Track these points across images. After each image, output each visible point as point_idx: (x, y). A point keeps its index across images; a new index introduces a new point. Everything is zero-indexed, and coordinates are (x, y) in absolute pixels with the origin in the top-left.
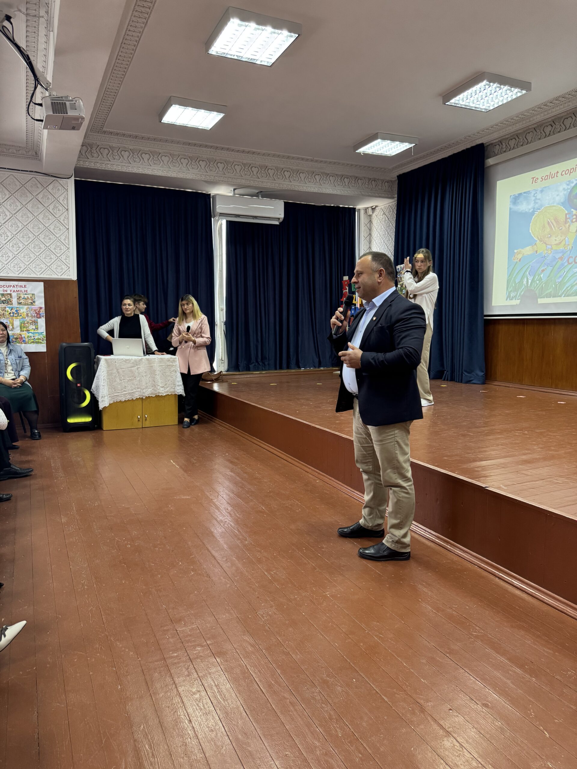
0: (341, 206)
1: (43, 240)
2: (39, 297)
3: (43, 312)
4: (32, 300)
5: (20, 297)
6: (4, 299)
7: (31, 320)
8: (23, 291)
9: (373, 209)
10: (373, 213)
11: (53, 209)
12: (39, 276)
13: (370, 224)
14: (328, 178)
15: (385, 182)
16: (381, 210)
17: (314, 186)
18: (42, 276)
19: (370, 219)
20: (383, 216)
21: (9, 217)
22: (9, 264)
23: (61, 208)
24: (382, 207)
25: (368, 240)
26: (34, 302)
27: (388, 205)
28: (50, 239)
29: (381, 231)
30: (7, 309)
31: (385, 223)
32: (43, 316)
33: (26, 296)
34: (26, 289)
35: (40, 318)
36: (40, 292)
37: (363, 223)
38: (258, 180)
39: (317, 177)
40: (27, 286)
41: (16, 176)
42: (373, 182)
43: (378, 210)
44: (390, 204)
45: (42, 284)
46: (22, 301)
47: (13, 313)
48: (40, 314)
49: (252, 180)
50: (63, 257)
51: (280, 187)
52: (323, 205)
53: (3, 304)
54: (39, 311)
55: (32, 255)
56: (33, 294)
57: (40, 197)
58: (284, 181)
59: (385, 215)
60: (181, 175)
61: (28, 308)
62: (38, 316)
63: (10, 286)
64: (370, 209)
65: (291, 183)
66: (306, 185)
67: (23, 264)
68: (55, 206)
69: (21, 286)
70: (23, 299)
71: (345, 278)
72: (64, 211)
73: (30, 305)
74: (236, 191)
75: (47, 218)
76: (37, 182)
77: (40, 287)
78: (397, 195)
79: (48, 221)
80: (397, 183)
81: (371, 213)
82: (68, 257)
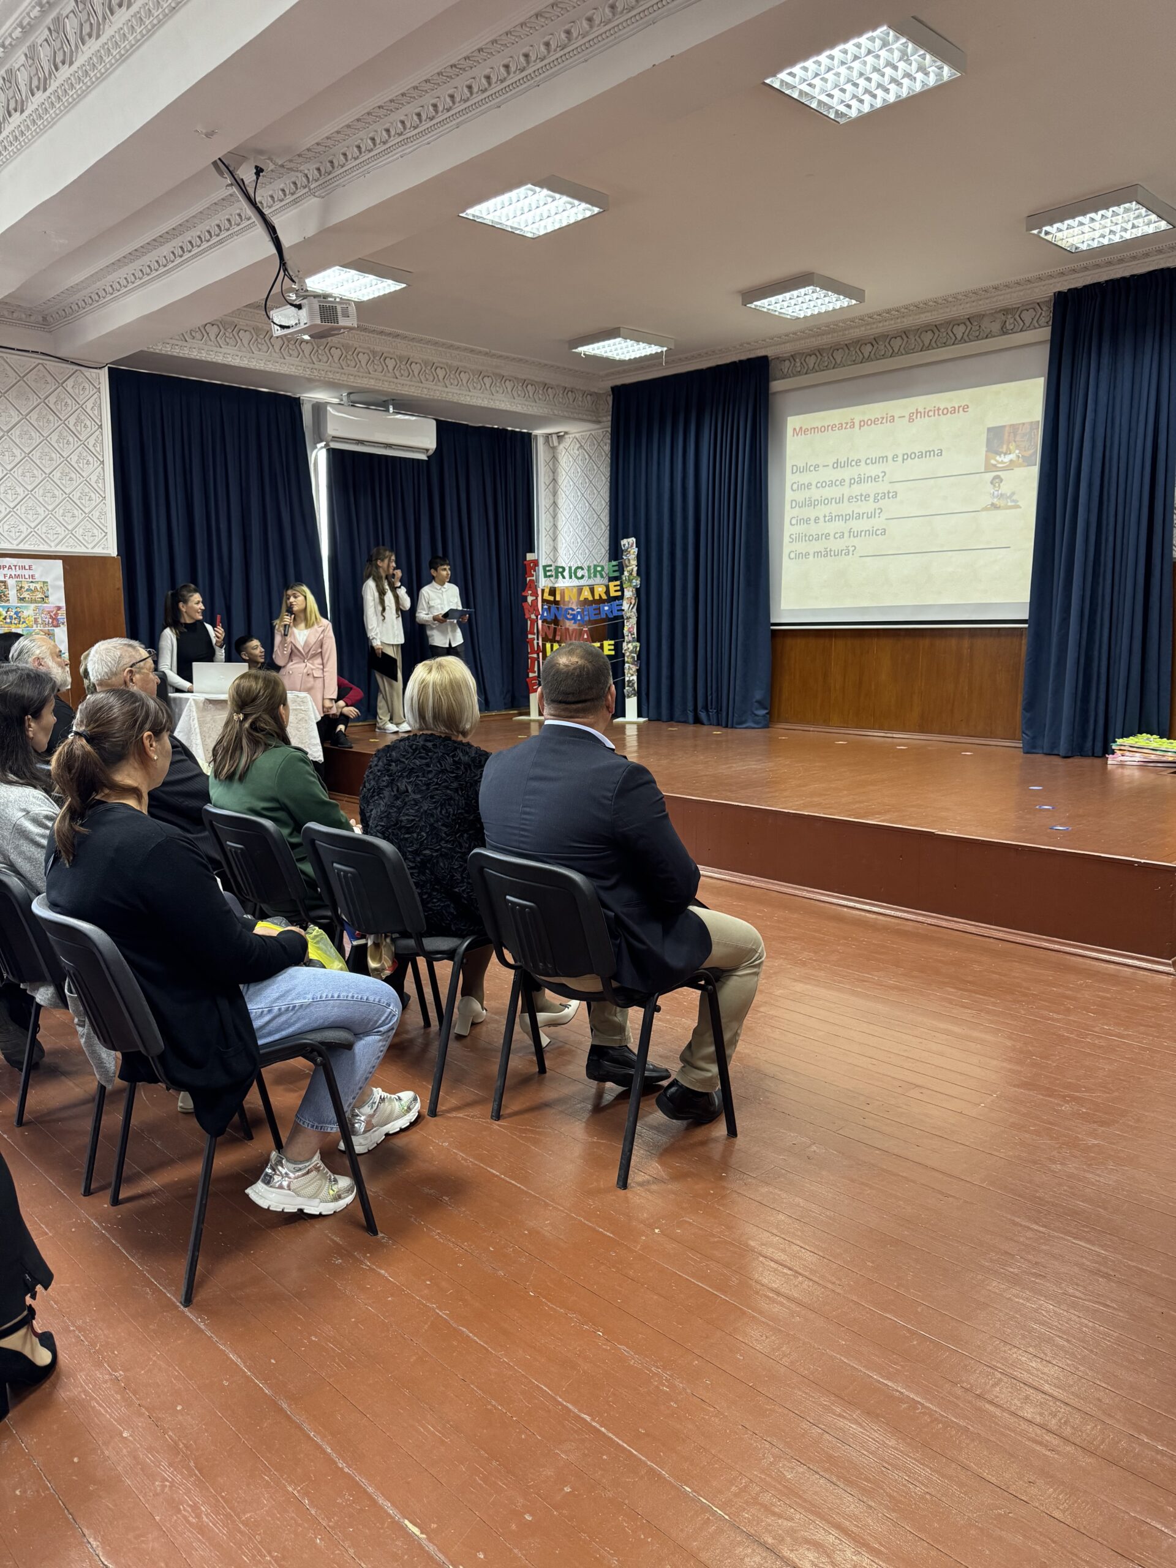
1: (58, 482)
2: (56, 588)
3: (62, 615)
4: (43, 592)
5: (21, 587)
8: (27, 577)
9: (560, 438)
10: (559, 443)
11: (75, 425)
12: (53, 549)
13: (554, 463)
14: (503, 383)
15: (588, 394)
16: (575, 440)
17: (482, 396)
18: (59, 549)
19: (554, 453)
20: (580, 450)
23: (88, 423)
26: (47, 597)
29: (576, 477)
31: (584, 464)
32: (63, 624)
33: (32, 586)
34: (31, 573)
35: (57, 626)
36: (56, 579)
37: (542, 459)
39: (486, 379)
40: (33, 567)
42: (570, 393)
45: (60, 563)
46: (25, 595)
47: (11, 617)
48: (57, 620)
49: (387, 381)
50: (96, 514)
51: (430, 395)
54: (56, 614)
55: (41, 510)
56: (44, 582)
57: (52, 400)
58: (436, 385)
59: (584, 449)
61: (37, 607)
62: (55, 623)
63: (4, 567)
64: (555, 437)
65: (446, 390)
66: (470, 394)
67: (26, 526)
68: (78, 420)
69: (24, 568)
70: (27, 590)
71: (530, 557)
72: (94, 430)
73: (39, 602)
74: (353, 397)
75: (65, 441)
76: (46, 374)
77: (57, 568)
78: (610, 418)
79: (66, 446)
80: (610, 399)
81: (556, 444)
82: (103, 513)
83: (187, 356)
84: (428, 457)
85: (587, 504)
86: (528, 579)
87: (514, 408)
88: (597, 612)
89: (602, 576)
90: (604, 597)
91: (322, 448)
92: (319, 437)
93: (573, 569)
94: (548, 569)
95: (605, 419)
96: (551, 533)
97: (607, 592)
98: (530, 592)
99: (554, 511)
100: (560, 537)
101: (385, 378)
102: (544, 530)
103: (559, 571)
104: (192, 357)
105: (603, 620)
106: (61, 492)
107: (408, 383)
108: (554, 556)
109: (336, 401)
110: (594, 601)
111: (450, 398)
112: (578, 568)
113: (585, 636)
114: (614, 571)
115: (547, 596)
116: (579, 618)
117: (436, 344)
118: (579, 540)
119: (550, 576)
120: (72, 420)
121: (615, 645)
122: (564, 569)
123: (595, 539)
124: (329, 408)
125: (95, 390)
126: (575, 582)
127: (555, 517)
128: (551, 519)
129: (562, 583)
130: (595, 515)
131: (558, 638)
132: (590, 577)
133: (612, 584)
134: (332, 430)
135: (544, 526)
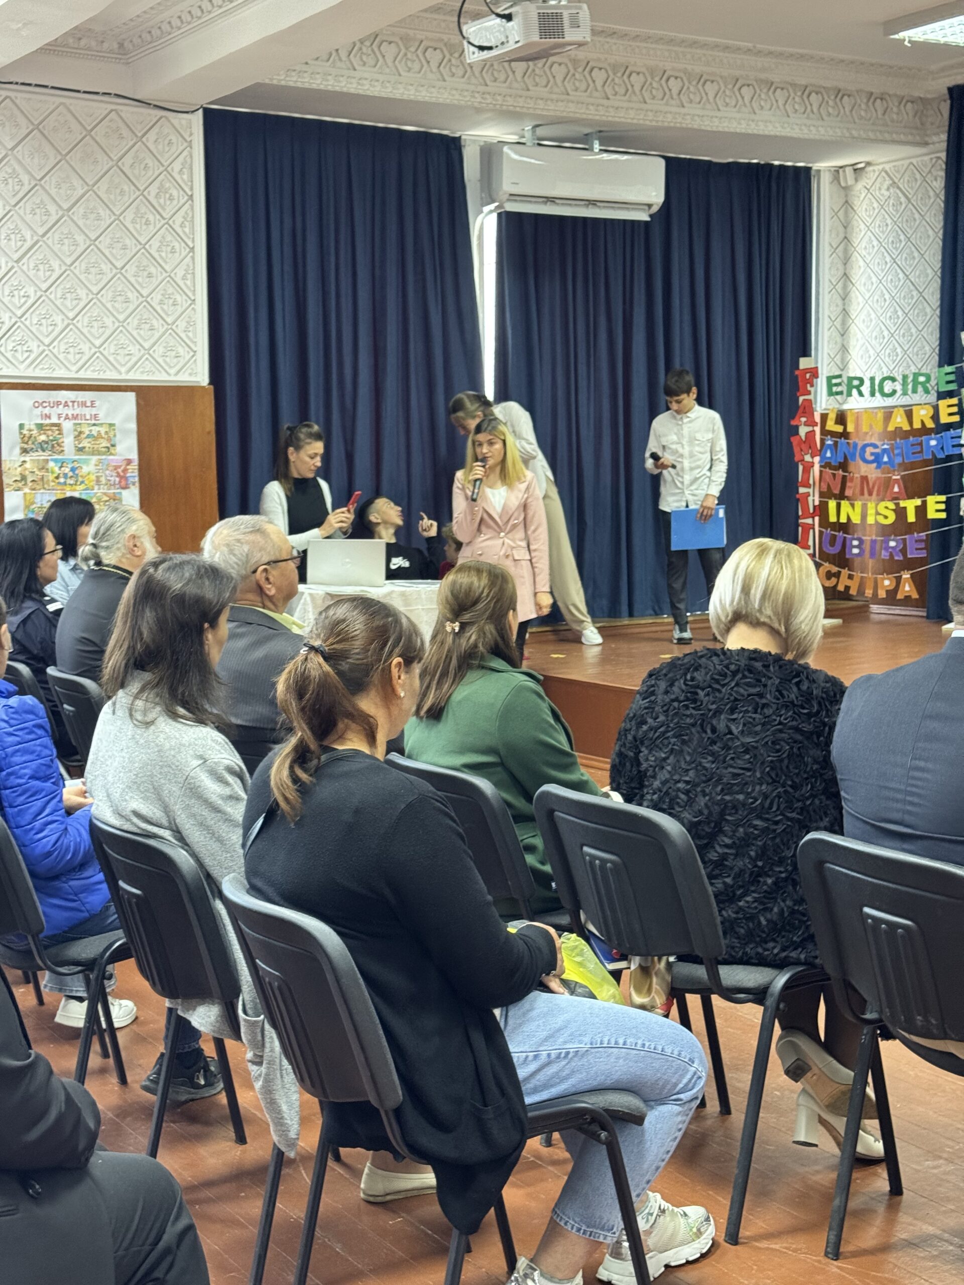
0: (776, 163)
1: (133, 280)
2: (125, 432)
3: (133, 472)
4: (109, 440)
5: (81, 433)
6: (43, 438)
7: (105, 494)
8: (88, 417)
9: (858, 171)
10: (856, 180)
11: (157, 196)
12: (124, 377)
13: (846, 213)
14: (771, 93)
15: (908, 101)
16: (883, 174)
17: (738, 116)
18: (132, 376)
19: (846, 196)
20: (892, 190)
21: (54, 218)
22: (55, 343)
23: (175, 193)
24: (887, 167)
25: (841, 254)
26: (113, 446)
27: (908, 161)
28: (150, 276)
29: (883, 232)
30: (51, 464)
31: (897, 211)
32: (134, 484)
33: (95, 430)
34: (94, 411)
35: (126, 487)
36: (126, 420)
37: (827, 208)
38: (605, 102)
39: (744, 90)
40: (97, 404)
41: (72, 108)
42: (878, 101)
43: (871, 174)
44: (914, 161)
45: (131, 397)
46: (85, 443)
47: (65, 475)
48: (126, 479)
49: (593, 105)
50: (181, 324)
51: (657, 121)
52: (731, 160)
53: (41, 453)
54: (125, 471)
55: (108, 321)
56: (111, 425)
57: (128, 160)
58: (667, 104)
59: (899, 188)
60: (424, 95)
61: (100, 461)
62: (123, 483)
63: (58, 403)
64: (849, 170)
65: (682, 110)
66: (719, 114)
67: (88, 345)
68: (162, 189)
69: (84, 404)
70: (88, 437)
71: (804, 363)
72: (182, 201)
73: (104, 454)
74: (540, 132)
75: (144, 220)
76: (121, 124)
77: (129, 402)
78: (944, 137)
79: (144, 227)
80: (946, 108)
81: (851, 182)
82: (191, 323)
83: (307, 86)
84: (651, 216)
85: (901, 275)
86: (801, 399)
87: (787, 132)
88: (918, 449)
89: (927, 391)
90: (930, 424)
91: (491, 212)
92: (489, 195)
93: (877, 382)
94: (834, 381)
95: (935, 139)
96: (838, 323)
97: (935, 417)
98: (803, 419)
99: (845, 287)
100: (853, 329)
101: (591, 100)
102: (827, 320)
103: (854, 384)
104: (314, 86)
105: (926, 463)
106: (136, 294)
107: (625, 105)
108: (843, 360)
109: (514, 138)
110: (913, 432)
111: (688, 123)
112: (884, 379)
113: (896, 489)
114: (948, 382)
115: (831, 426)
116: (886, 459)
117: (671, 41)
118: (886, 333)
119: (837, 393)
120: (153, 189)
121: (948, 502)
122: (862, 381)
123: (914, 330)
124: (506, 149)
125: (185, 144)
126: (879, 401)
127: (845, 297)
128: (840, 302)
129: (854, 403)
130: (915, 293)
131: (848, 493)
132: (905, 393)
133: (943, 404)
134: (509, 182)
135: (827, 313)
